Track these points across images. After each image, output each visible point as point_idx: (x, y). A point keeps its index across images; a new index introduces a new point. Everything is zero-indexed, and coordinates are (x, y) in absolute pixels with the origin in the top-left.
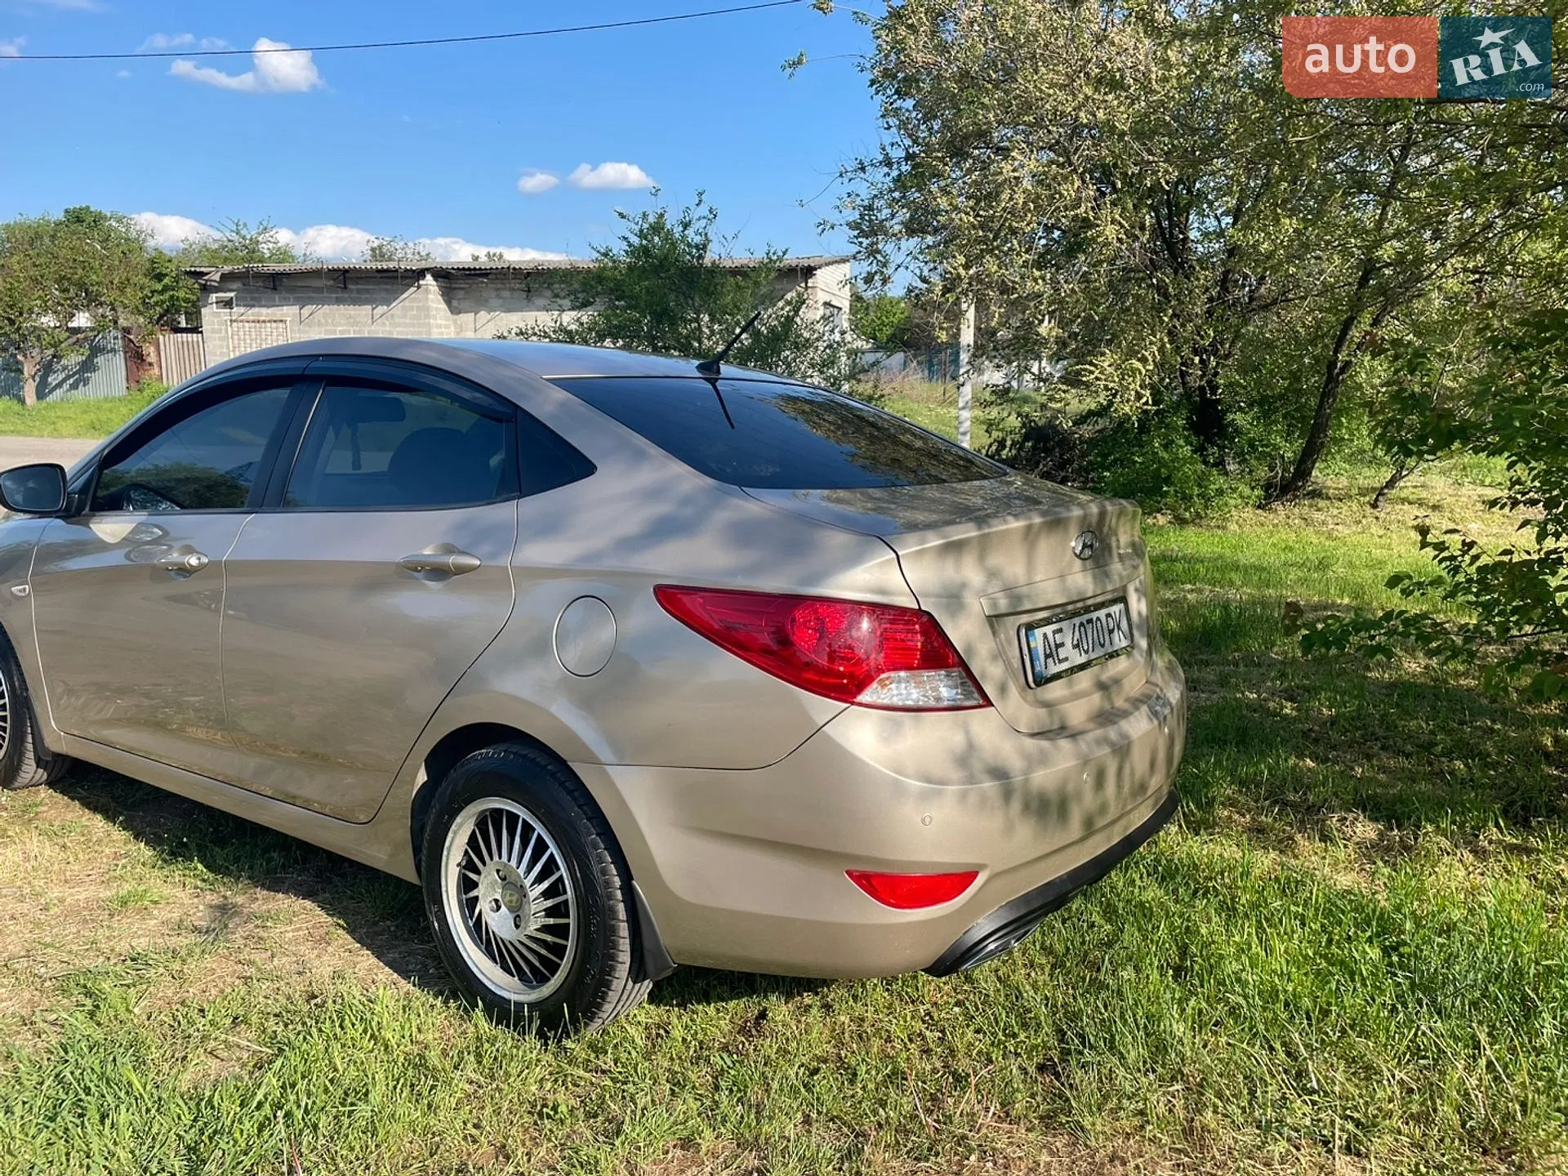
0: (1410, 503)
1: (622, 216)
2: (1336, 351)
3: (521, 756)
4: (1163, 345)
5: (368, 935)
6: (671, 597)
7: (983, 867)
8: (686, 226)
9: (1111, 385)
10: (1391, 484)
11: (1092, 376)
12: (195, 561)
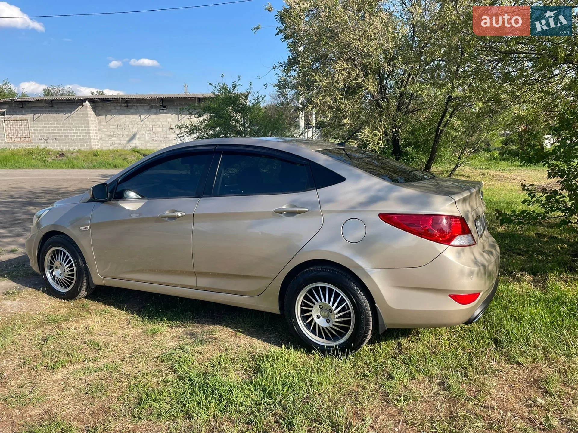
0: (460, 176)
1: (210, 84)
2: (439, 126)
4: (385, 125)
6: (385, 217)
7: (481, 291)
8: (234, 88)
9: (369, 139)
10: (454, 170)
11: (362, 137)
12: (179, 214)
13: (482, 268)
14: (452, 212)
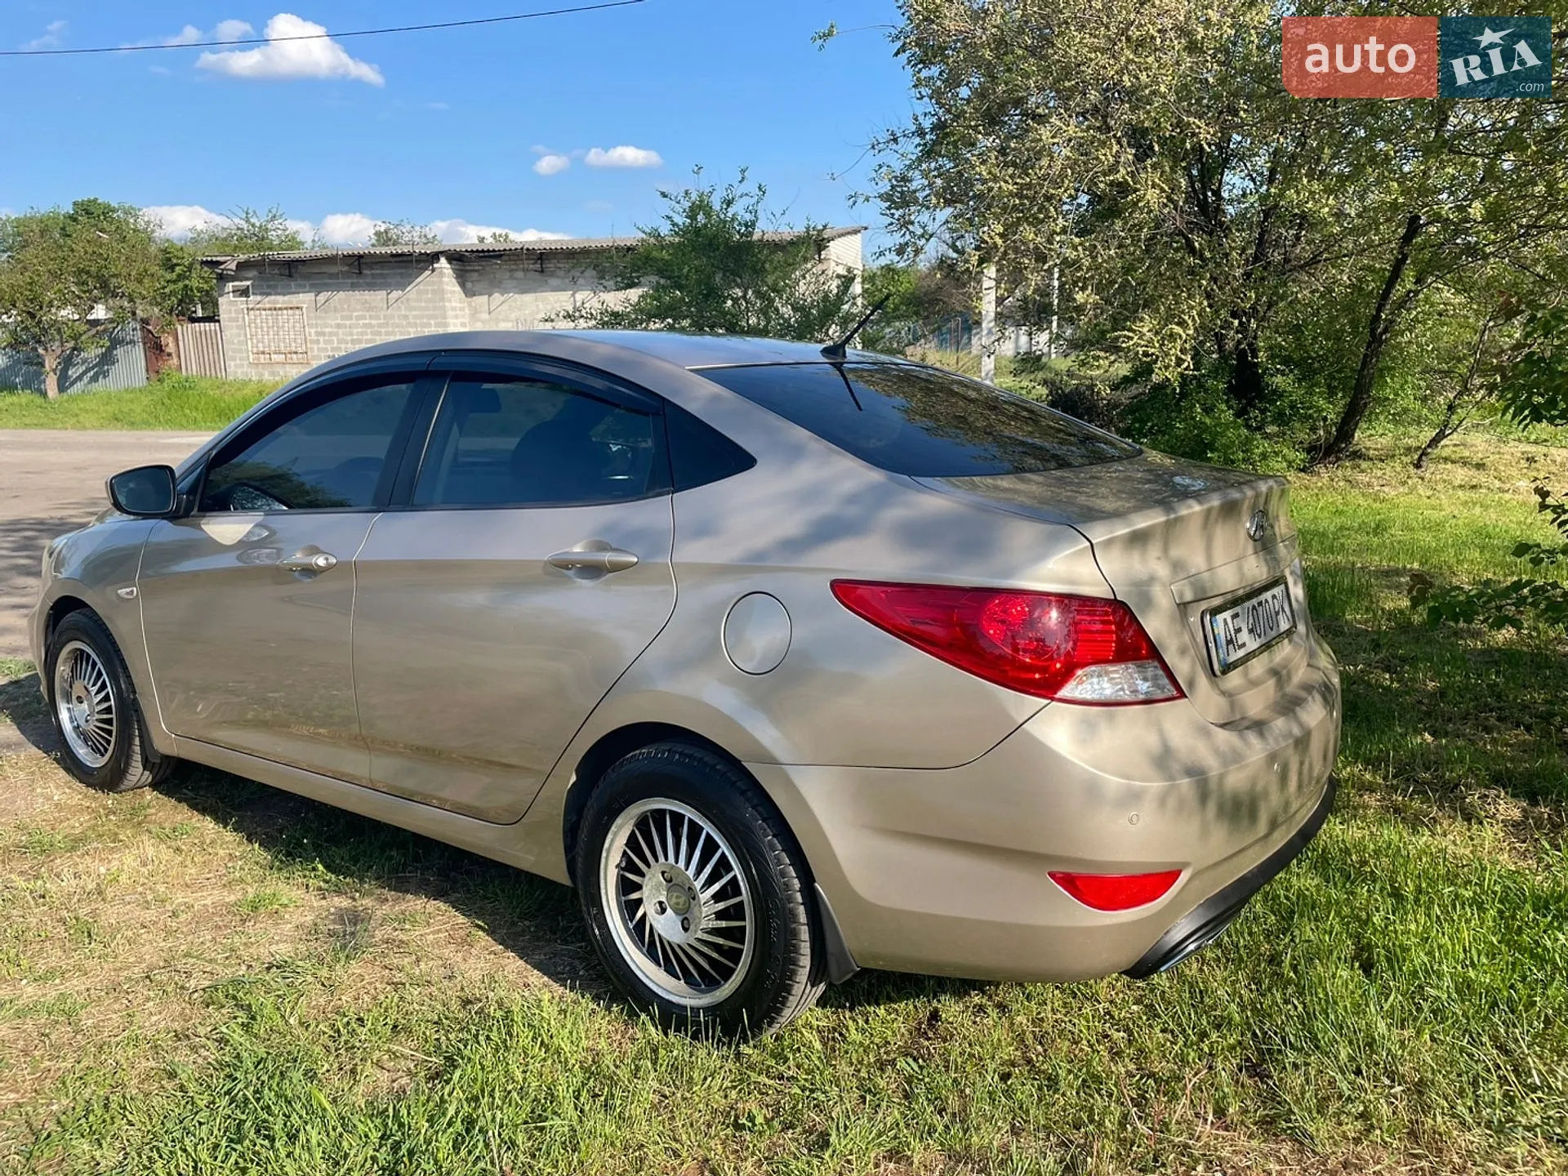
0: (1453, 462)
1: (664, 195)
2: (1379, 309)
3: (686, 756)
4: (1203, 310)
5: (510, 938)
6: (847, 592)
7: (1186, 865)
8: (729, 203)
9: (1151, 351)
10: (1434, 442)
11: (1131, 343)
12: (321, 562)
13: (1185, 783)
14: (1072, 582)
